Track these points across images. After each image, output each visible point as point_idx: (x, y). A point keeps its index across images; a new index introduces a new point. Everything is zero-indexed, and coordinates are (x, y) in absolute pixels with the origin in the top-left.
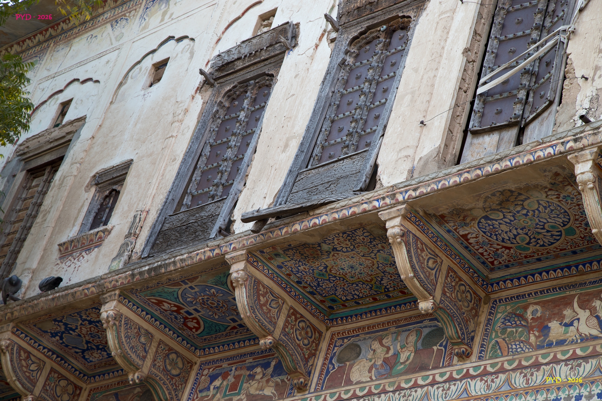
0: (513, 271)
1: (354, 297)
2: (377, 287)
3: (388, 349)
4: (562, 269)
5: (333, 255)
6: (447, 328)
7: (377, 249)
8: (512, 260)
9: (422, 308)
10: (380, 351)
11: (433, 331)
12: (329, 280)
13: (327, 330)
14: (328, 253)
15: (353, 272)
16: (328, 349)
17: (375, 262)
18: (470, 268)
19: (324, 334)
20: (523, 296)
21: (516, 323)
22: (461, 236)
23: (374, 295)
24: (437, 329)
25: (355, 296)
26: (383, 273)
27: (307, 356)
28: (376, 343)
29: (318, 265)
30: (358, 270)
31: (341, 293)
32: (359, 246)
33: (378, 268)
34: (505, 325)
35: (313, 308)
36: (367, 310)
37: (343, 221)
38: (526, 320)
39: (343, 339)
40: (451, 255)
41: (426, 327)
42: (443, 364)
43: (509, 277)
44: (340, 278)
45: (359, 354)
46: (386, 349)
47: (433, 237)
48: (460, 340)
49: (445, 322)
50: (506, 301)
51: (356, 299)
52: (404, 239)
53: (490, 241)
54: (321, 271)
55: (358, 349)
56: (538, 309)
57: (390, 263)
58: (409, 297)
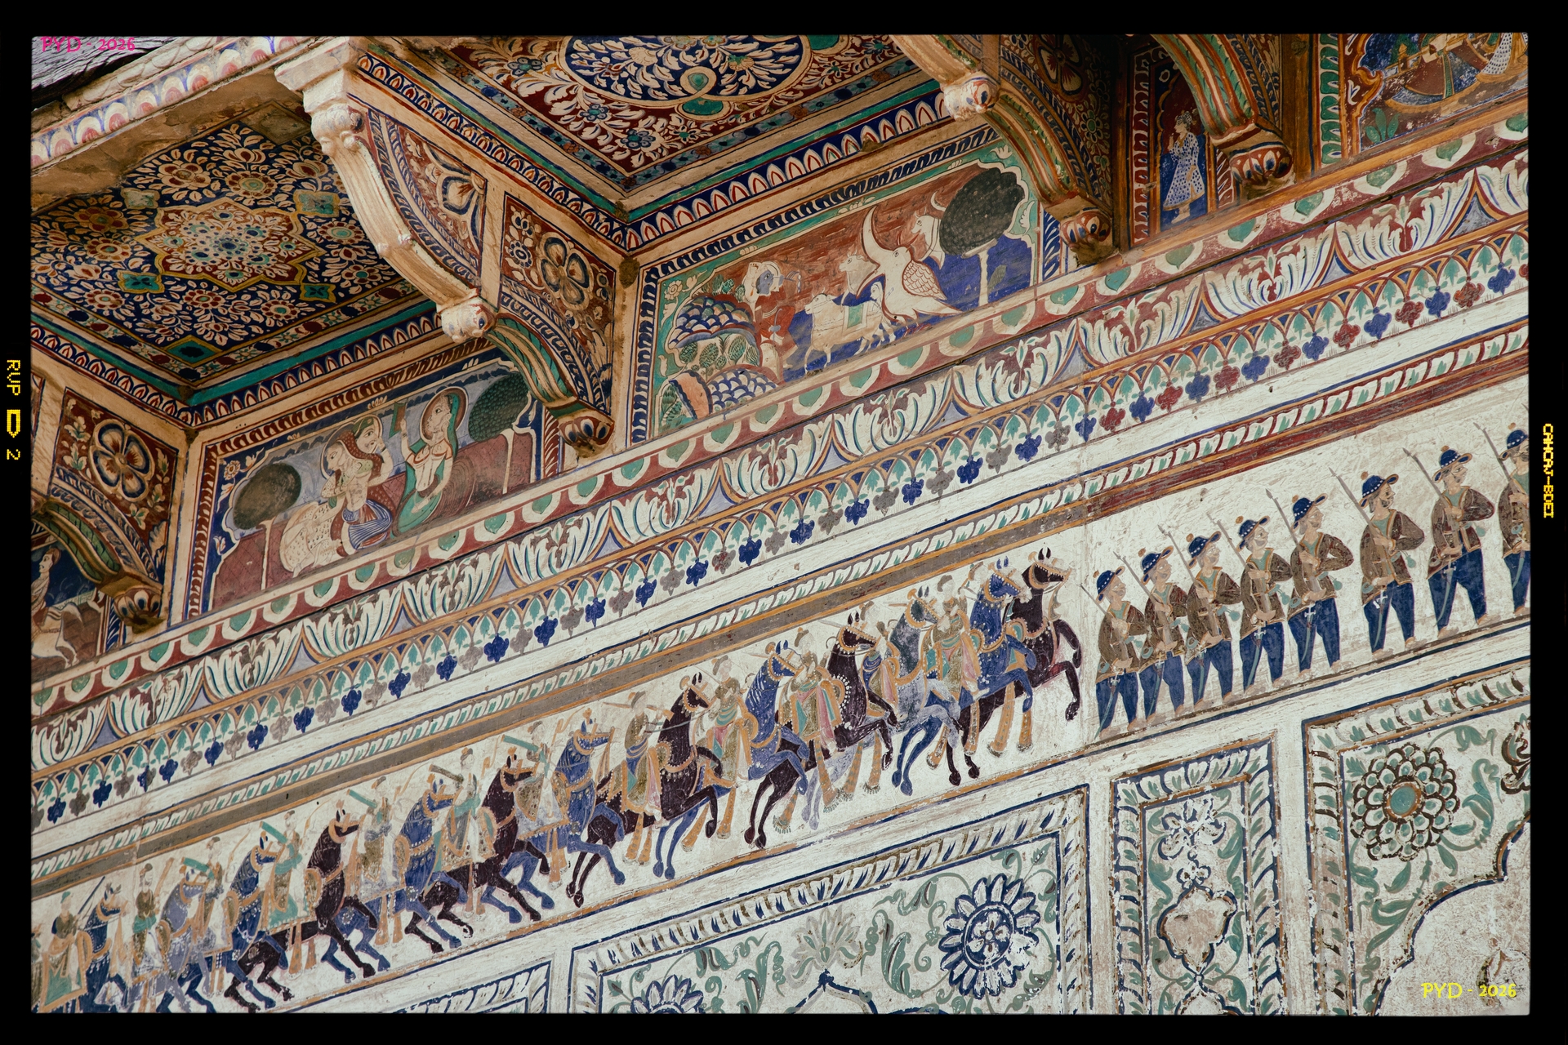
0: (686, 176)
1: (249, 331)
2: (313, 292)
3: (377, 461)
4: (818, 147)
5: (166, 219)
6: (531, 370)
7: (291, 180)
8: (679, 146)
9: (452, 328)
10: (357, 474)
11: (494, 387)
12: (167, 294)
13: (190, 439)
14: (149, 213)
15: (235, 258)
16: (203, 494)
17: (294, 220)
18: (567, 189)
19: (181, 455)
20: (724, 242)
21: (718, 323)
22: (524, 99)
23: (310, 314)
24: (505, 380)
25: (255, 329)
26: (322, 246)
27: (143, 526)
28: (339, 450)
29: (126, 256)
30: (249, 251)
31: (212, 325)
32: (237, 178)
33: (304, 234)
34: (691, 332)
35: (136, 382)
36: (296, 363)
37: (172, 112)
38: (744, 308)
39: (241, 457)
40: (508, 162)
41: (472, 380)
42: (538, 473)
43: (679, 196)
44: (198, 282)
45: (295, 492)
46: (370, 463)
47: (446, 117)
48: (573, 399)
49: (522, 355)
50: (683, 266)
51: (258, 335)
52: (364, 134)
53: (608, 101)
54: (138, 270)
55: (291, 477)
56: (773, 271)
57: (336, 214)
58: (410, 303)
